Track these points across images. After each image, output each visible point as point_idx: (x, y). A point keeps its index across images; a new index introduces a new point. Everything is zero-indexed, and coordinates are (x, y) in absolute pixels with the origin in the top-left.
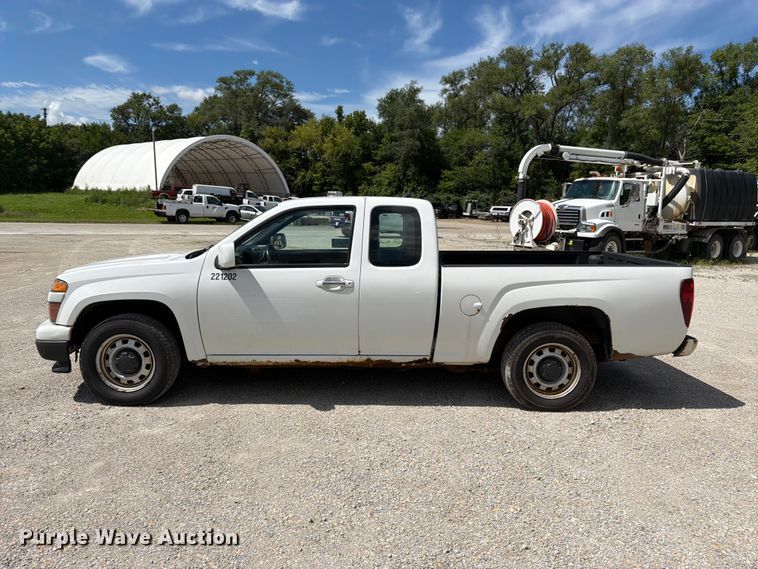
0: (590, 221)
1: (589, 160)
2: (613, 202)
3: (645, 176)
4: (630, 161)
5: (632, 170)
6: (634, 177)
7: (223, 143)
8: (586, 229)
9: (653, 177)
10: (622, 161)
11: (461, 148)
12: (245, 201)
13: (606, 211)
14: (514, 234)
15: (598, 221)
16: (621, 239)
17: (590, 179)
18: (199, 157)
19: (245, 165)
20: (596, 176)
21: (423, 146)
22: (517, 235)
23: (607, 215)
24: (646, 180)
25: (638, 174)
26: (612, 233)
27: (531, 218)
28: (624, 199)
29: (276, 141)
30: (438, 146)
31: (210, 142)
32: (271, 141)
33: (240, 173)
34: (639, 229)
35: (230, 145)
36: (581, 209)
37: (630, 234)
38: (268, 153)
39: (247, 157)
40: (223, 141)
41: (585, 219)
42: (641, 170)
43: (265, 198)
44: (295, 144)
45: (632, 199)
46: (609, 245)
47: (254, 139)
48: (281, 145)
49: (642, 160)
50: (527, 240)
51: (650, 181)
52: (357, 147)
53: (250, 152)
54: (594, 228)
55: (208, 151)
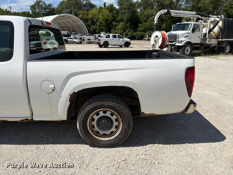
0: (180, 39)
1: (181, 16)
2: (189, 32)
3: (203, 22)
4: (197, 16)
5: (198, 19)
6: (198, 22)
7: (66, 17)
8: (179, 42)
9: (205, 22)
10: (194, 16)
11: (145, 16)
12: (72, 36)
13: (186, 35)
14: (152, 45)
15: (183, 39)
16: (192, 46)
17: (182, 23)
18: (60, 22)
19: (73, 24)
20: (184, 22)
21: (132, 16)
22: (153, 45)
23: (187, 37)
24: (203, 23)
25: (200, 21)
26: (188, 43)
27: (158, 38)
28: (193, 31)
29: (84, 16)
31: (61, 17)
32: (82, 16)
33: (73, 27)
34: (199, 42)
35: (68, 17)
36: (177, 35)
37: (195, 44)
38: (81, 20)
39: (74, 21)
40: (65, 16)
41: (178, 39)
42: (201, 19)
43: (78, 35)
44: (90, 16)
45: (196, 30)
46: (187, 48)
47: (77, 15)
48: (85, 17)
49: (202, 15)
50: (156, 47)
51: (204, 24)
52: (111, 17)
53: (75, 19)
54: (181, 42)
55: (62, 20)
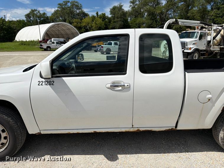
0: (189, 46)
1: (188, 25)
2: (197, 39)
3: (207, 30)
4: (201, 25)
5: (202, 28)
6: (202, 30)
7: (61, 25)
8: (187, 49)
9: (209, 30)
10: (199, 25)
11: (136, 24)
13: (194, 42)
14: (162, 52)
15: (192, 46)
16: (199, 53)
17: (188, 31)
18: (54, 30)
19: (68, 32)
21: (124, 24)
22: (164, 52)
23: (195, 44)
24: (207, 31)
25: (204, 29)
26: (197, 50)
28: (201, 38)
29: (77, 24)
30: (129, 24)
31: (56, 25)
32: (76, 24)
33: (67, 34)
34: (204, 49)
35: (63, 25)
36: (186, 42)
37: (201, 51)
38: (75, 27)
39: (68, 29)
40: (61, 24)
41: (187, 46)
44: (84, 24)
45: (203, 38)
46: (195, 54)
47: (71, 23)
48: (79, 25)
49: (206, 24)
50: (167, 53)
52: (103, 25)
53: (69, 27)
54: (190, 49)
55: (56, 27)
